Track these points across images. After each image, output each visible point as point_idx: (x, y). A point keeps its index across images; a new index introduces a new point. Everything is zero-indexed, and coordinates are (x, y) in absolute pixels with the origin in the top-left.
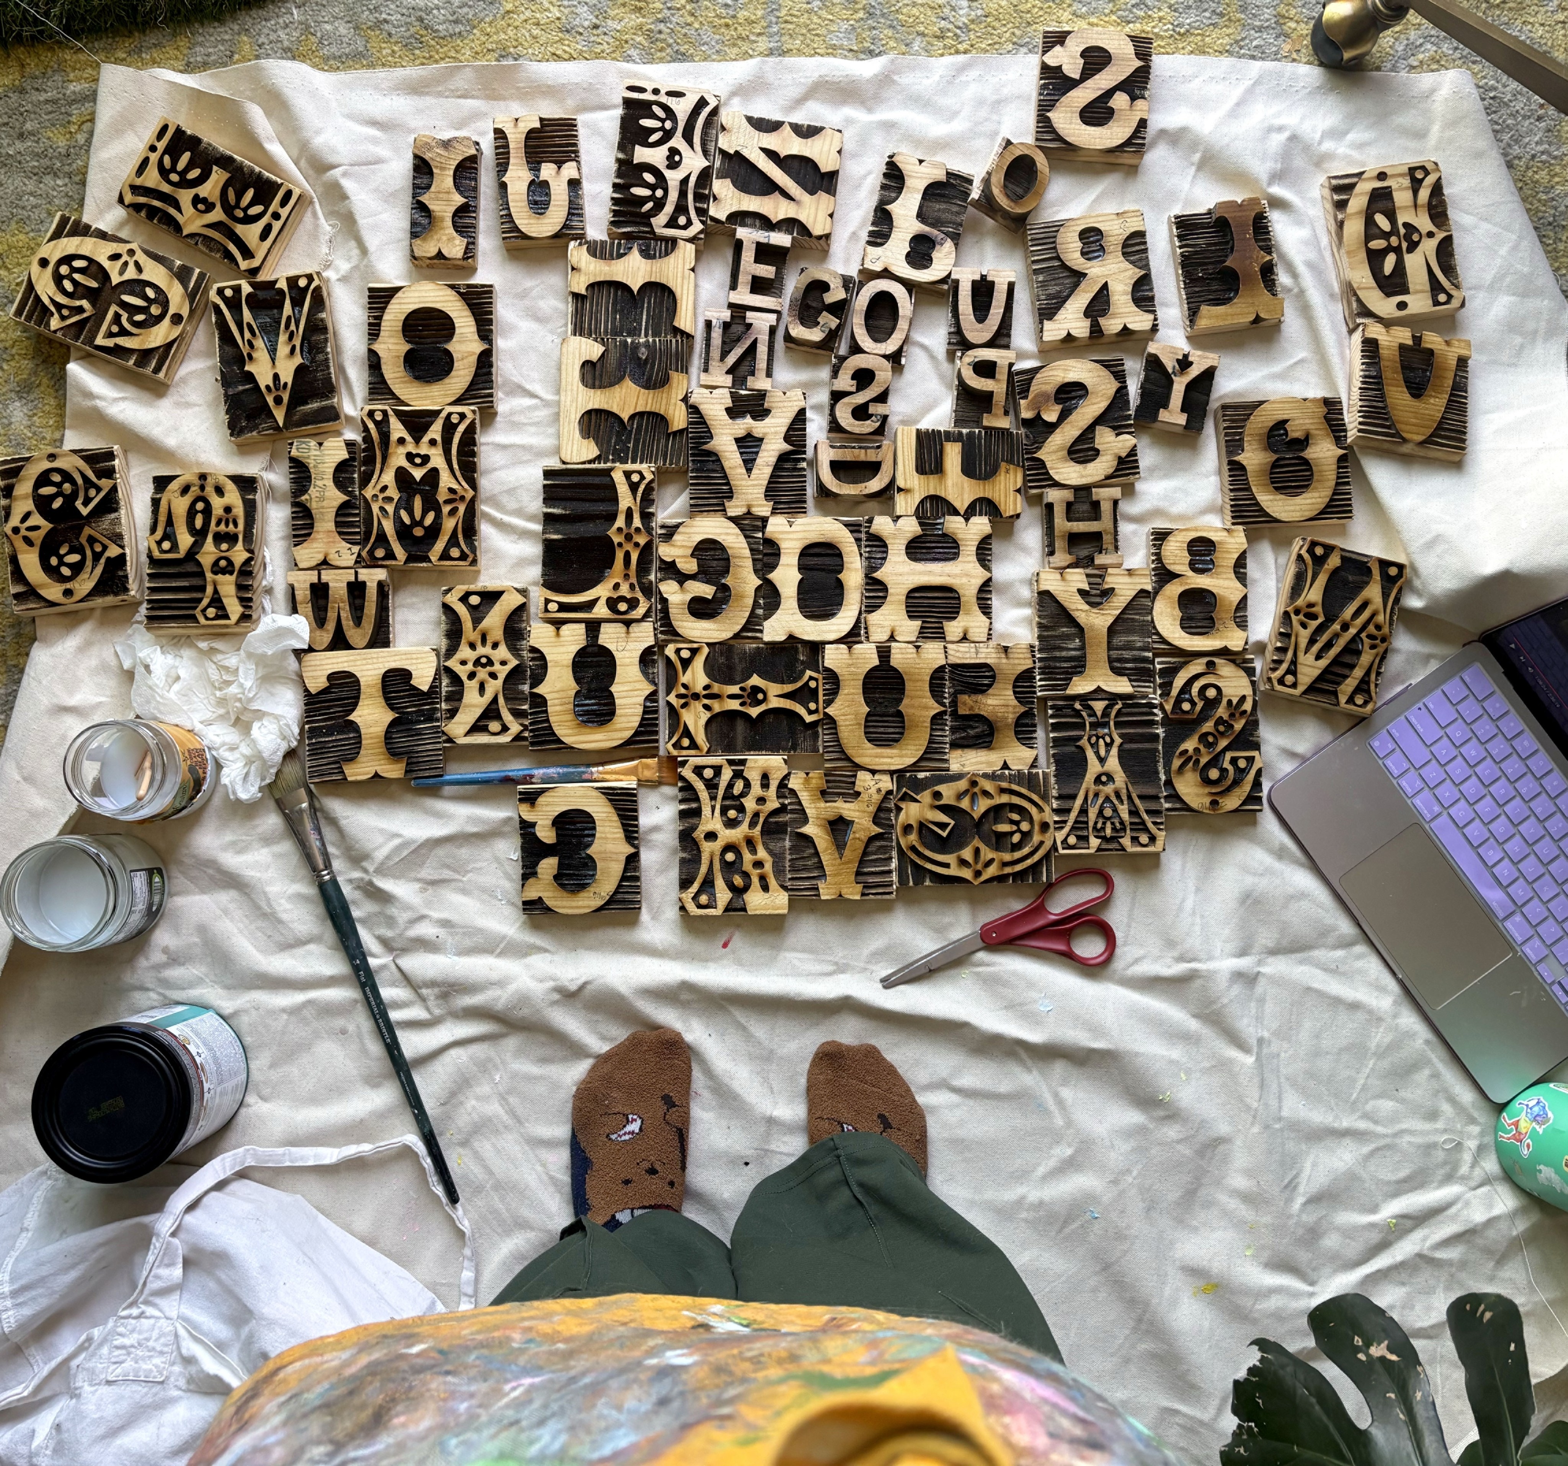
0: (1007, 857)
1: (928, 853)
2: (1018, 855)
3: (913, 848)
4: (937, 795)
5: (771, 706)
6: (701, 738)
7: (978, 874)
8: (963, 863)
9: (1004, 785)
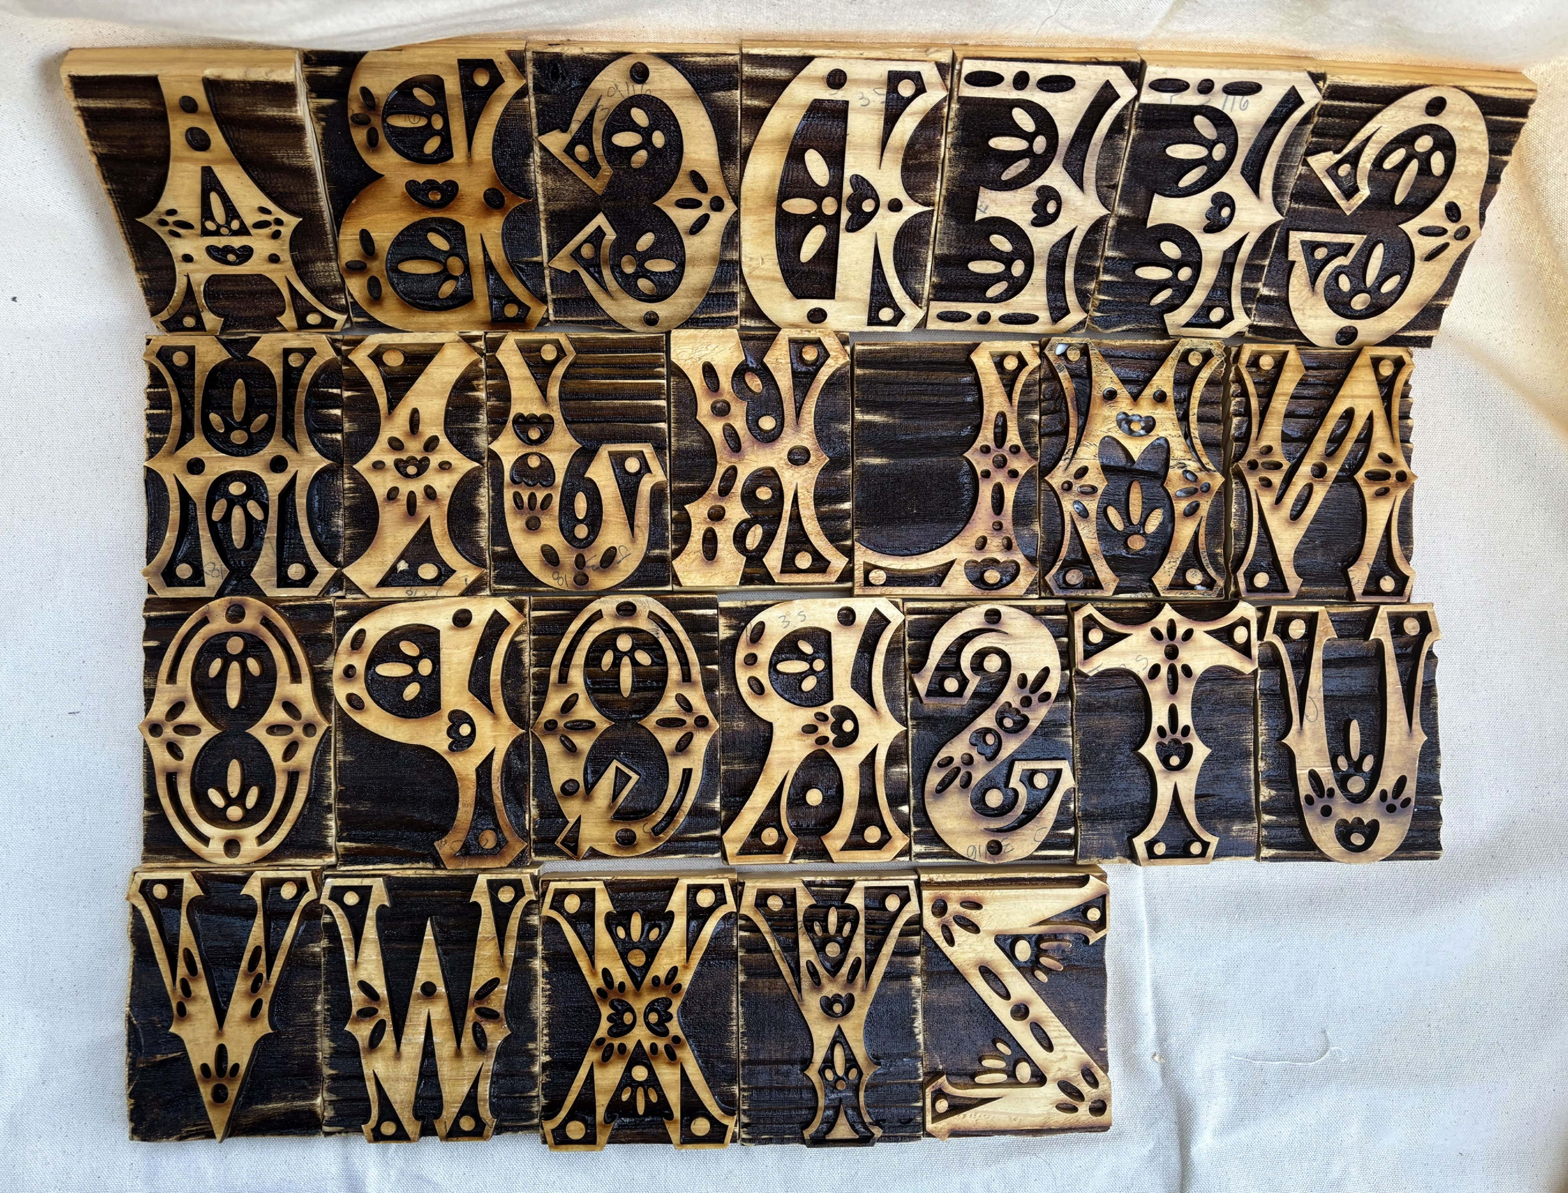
0: (674, 672)
1: (666, 806)
2: (671, 656)
3: (656, 832)
4: (570, 789)
5: (1159, 778)
6: (1104, 661)
7: (702, 723)
8: (683, 747)
9: (554, 675)
